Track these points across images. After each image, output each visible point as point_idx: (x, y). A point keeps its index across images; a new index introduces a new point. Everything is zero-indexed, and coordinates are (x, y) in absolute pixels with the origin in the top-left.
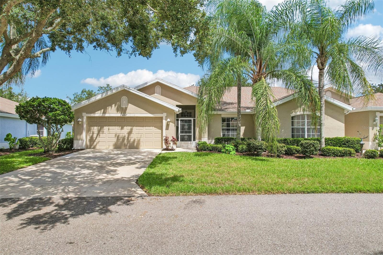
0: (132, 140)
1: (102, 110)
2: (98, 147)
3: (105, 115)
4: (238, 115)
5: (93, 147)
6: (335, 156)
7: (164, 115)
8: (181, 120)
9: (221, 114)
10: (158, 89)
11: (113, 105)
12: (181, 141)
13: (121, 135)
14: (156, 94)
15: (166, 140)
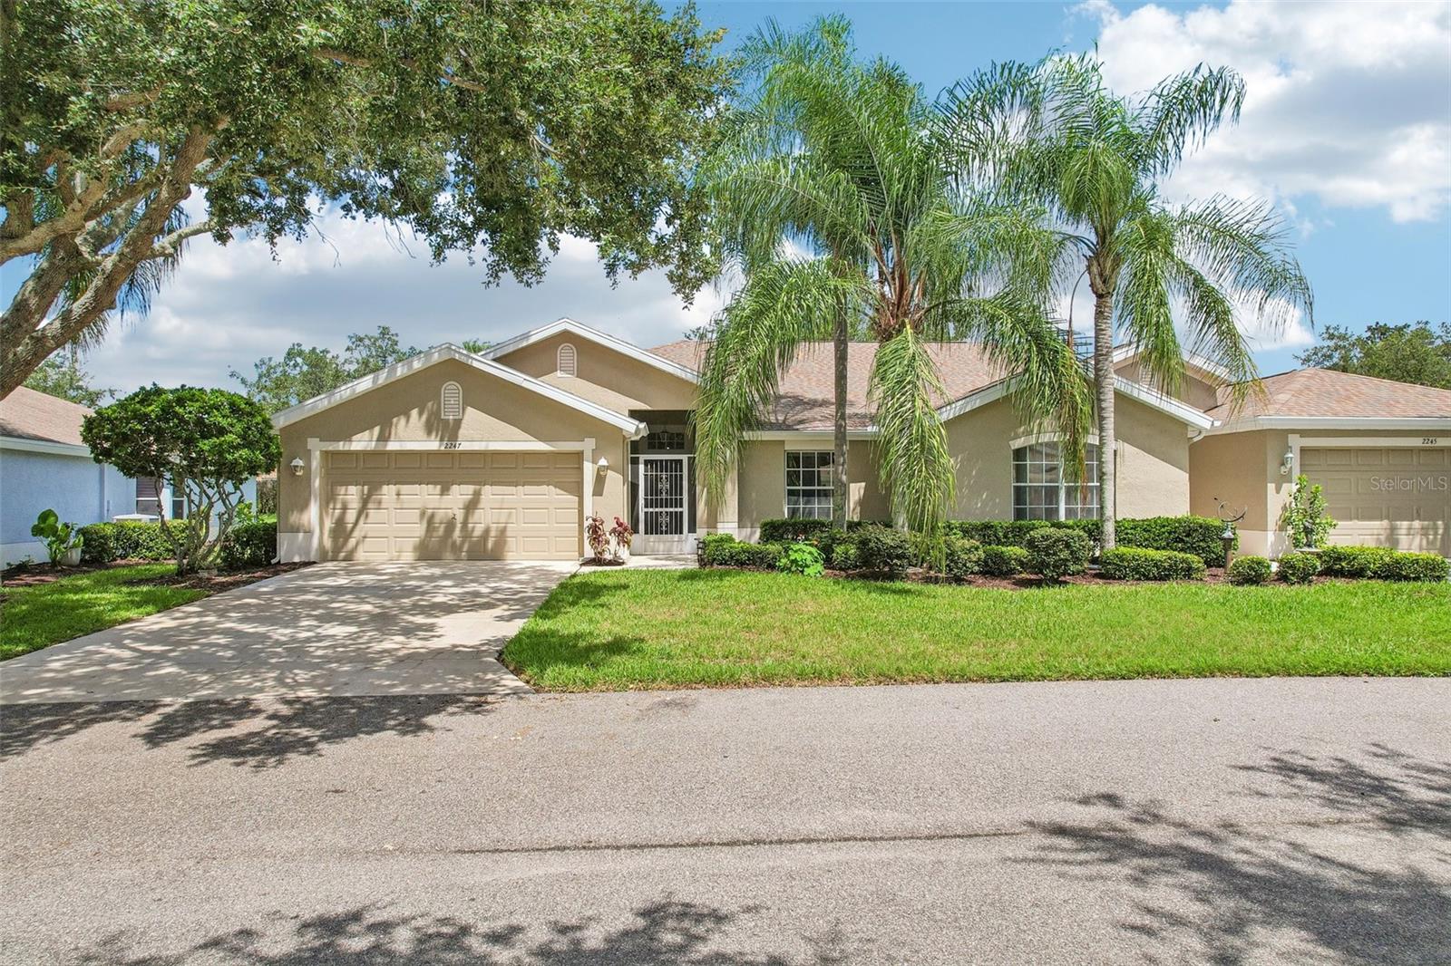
0: (478, 532)
1: (377, 430)
2: (360, 556)
3: (386, 446)
4: (836, 445)
5: (346, 556)
6: (1139, 579)
7: (588, 445)
8: (646, 462)
9: (782, 442)
10: (566, 354)
11: (415, 413)
12: (646, 533)
13: (440, 515)
14: (559, 373)
15: (595, 530)
